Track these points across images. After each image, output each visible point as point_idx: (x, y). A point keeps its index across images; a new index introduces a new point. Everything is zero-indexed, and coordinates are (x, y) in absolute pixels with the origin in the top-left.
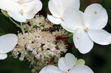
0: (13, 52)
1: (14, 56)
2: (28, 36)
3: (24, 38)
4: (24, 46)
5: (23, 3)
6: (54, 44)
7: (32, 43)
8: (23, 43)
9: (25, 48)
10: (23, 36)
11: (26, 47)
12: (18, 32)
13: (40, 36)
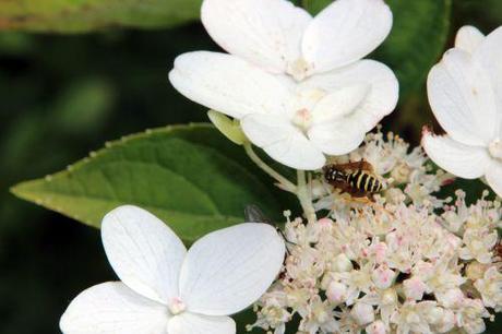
0: (264, 310)
1: (266, 327)
2: (334, 234)
3: (313, 245)
4: (314, 282)
5: (307, 78)
6: (455, 273)
7: (351, 265)
8: (309, 270)
9: (317, 291)
10: (307, 234)
11: (323, 287)
12: (287, 213)
13: (391, 236)
